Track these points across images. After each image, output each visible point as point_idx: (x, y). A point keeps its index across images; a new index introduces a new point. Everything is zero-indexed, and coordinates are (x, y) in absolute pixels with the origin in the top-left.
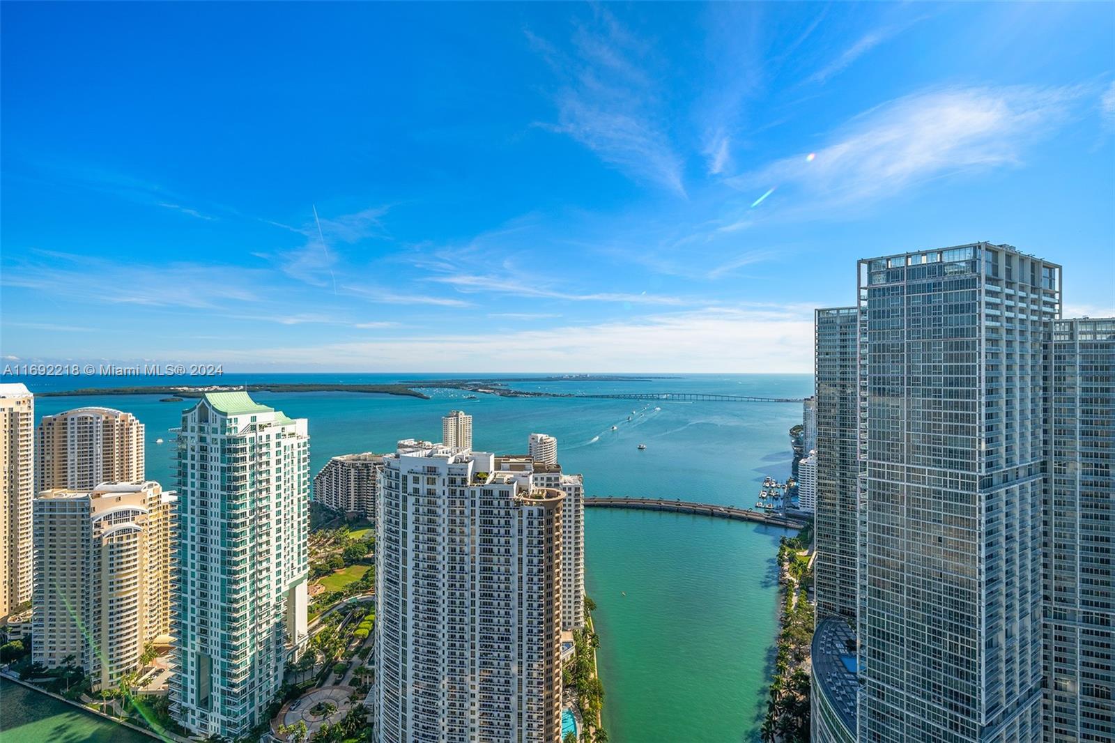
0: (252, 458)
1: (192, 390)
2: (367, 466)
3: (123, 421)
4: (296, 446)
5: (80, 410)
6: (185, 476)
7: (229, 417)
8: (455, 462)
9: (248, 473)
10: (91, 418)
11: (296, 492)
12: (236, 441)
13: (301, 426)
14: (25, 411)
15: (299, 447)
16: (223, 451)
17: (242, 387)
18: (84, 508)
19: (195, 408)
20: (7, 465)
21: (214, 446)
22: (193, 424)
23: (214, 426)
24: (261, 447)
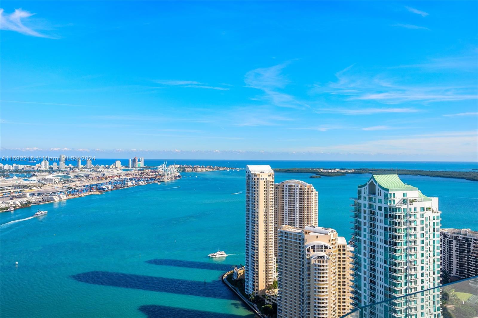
0: (405, 223)
1: (325, 171)
2: (467, 240)
3: (308, 189)
4: (431, 219)
5: (289, 181)
6: (360, 229)
7: (390, 192)
9: (403, 234)
10: (294, 186)
11: (432, 254)
12: (395, 210)
13: (434, 202)
14: (271, 180)
15: (434, 219)
16: (386, 216)
17: (353, 171)
18: (300, 239)
19: (366, 184)
20: (265, 209)
21: (379, 212)
22: (365, 195)
23: (379, 197)
24: (411, 216)
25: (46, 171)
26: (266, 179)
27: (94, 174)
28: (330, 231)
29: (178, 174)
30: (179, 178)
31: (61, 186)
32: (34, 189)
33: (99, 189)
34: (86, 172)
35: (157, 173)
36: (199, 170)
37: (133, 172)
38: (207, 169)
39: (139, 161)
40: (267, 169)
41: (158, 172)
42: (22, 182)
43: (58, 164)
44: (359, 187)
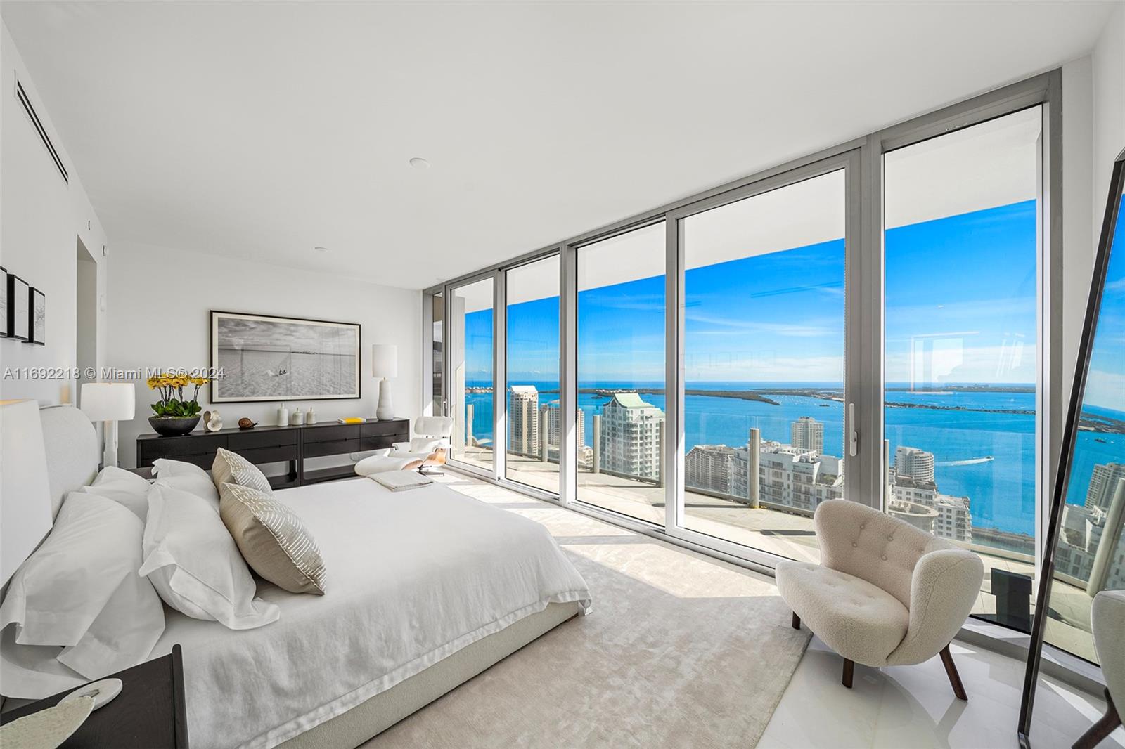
0: (641, 438)
1: (607, 392)
2: (721, 456)
7: (628, 410)
8: (800, 461)
9: (639, 448)
12: (632, 426)
16: (624, 431)
21: (620, 428)
23: (619, 415)
24: (646, 431)
26: (530, 399)
40: (532, 390)
44: (604, 405)
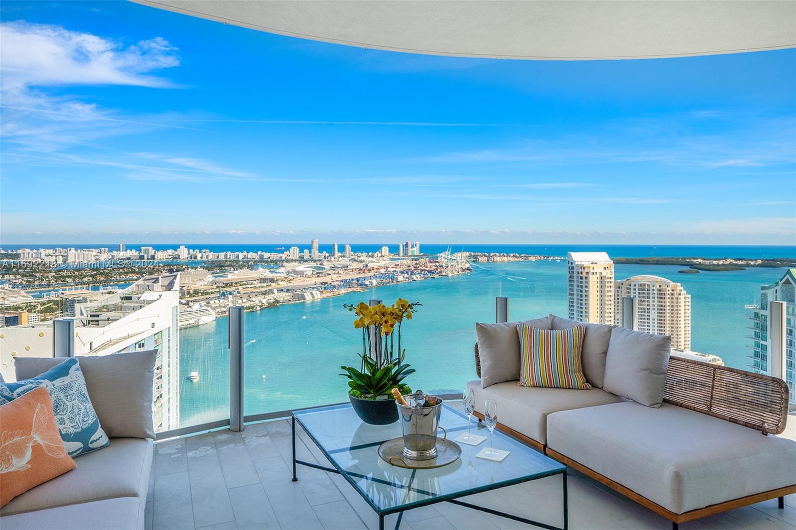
1: (707, 262)
3: (673, 290)
5: (639, 277)
6: (764, 358)
10: (648, 285)
14: (609, 275)
17: (760, 262)
19: (777, 284)
25: (295, 261)
26: (601, 273)
27: (355, 265)
28: (711, 359)
29: (467, 265)
30: (468, 271)
31: (314, 280)
32: (283, 284)
33: (361, 285)
34: (345, 261)
35: (437, 264)
36: (498, 259)
37: (405, 262)
38: (509, 259)
39: (412, 247)
40: (603, 258)
41: (439, 263)
42: (267, 274)
43: (310, 252)
44: (764, 288)
